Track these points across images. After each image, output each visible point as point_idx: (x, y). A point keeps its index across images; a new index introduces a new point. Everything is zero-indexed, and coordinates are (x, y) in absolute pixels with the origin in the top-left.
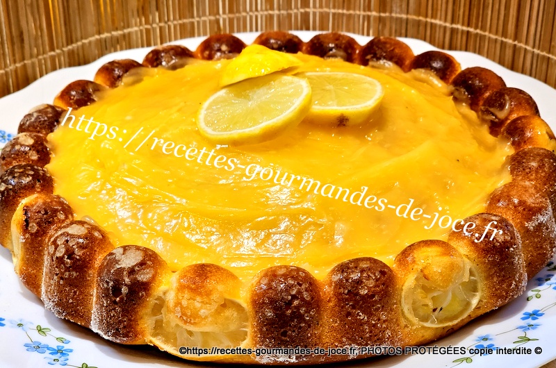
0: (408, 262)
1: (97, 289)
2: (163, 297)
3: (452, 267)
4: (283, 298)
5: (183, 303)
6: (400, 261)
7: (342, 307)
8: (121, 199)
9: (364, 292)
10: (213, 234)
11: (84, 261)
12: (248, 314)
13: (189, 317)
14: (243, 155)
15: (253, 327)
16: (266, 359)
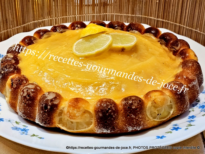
0: (148, 97)
1: (39, 107)
2: (63, 110)
3: (164, 99)
4: (105, 109)
5: (70, 111)
6: (146, 97)
8: (46, 76)
9: (134, 107)
10: (79, 88)
11: (34, 97)
12: (93, 115)
13: (72, 116)
14: (89, 61)
15: (95, 120)
16: (99, 131)
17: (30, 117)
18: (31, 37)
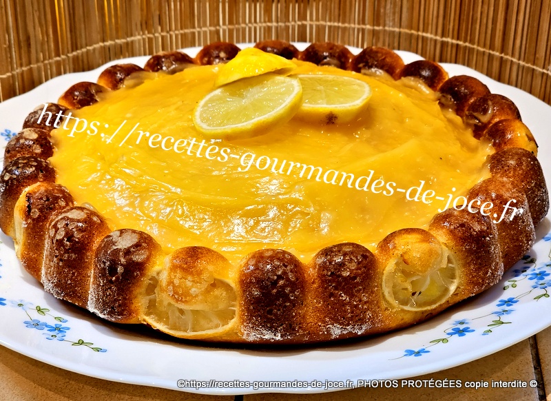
0: (389, 248)
1: (95, 269)
2: (157, 277)
3: (431, 253)
4: (269, 278)
5: (175, 282)
6: (382, 247)
7: (326, 288)
8: (119, 189)
9: (346, 274)
10: (205, 221)
11: (82, 244)
12: (237, 293)
13: (180, 295)
14: (236, 148)
15: (241, 306)
16: (252, 337)
17: (74, 294)
18: (90, 84)
